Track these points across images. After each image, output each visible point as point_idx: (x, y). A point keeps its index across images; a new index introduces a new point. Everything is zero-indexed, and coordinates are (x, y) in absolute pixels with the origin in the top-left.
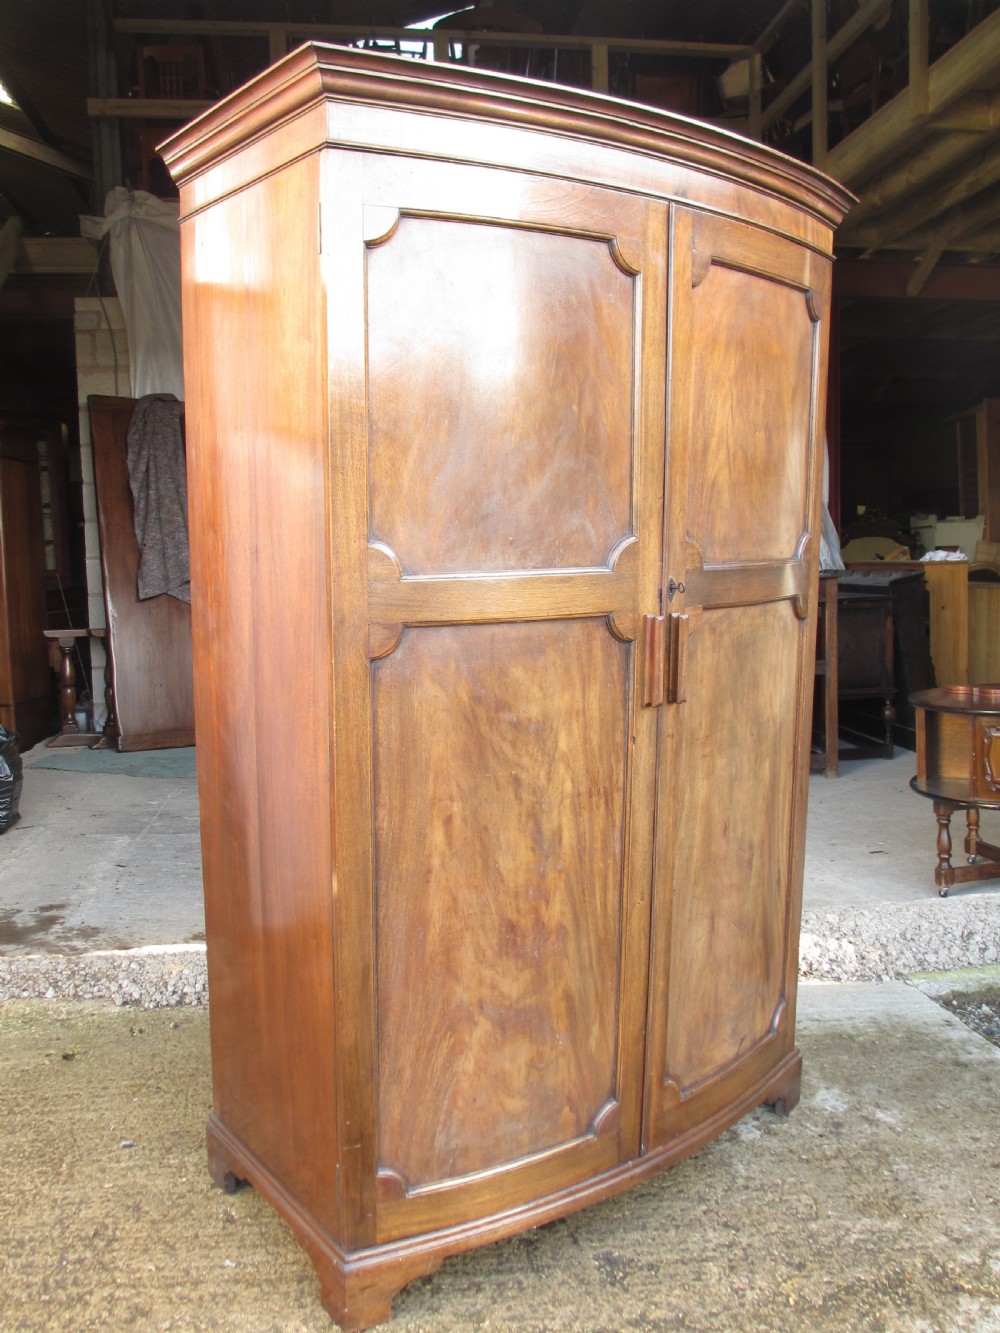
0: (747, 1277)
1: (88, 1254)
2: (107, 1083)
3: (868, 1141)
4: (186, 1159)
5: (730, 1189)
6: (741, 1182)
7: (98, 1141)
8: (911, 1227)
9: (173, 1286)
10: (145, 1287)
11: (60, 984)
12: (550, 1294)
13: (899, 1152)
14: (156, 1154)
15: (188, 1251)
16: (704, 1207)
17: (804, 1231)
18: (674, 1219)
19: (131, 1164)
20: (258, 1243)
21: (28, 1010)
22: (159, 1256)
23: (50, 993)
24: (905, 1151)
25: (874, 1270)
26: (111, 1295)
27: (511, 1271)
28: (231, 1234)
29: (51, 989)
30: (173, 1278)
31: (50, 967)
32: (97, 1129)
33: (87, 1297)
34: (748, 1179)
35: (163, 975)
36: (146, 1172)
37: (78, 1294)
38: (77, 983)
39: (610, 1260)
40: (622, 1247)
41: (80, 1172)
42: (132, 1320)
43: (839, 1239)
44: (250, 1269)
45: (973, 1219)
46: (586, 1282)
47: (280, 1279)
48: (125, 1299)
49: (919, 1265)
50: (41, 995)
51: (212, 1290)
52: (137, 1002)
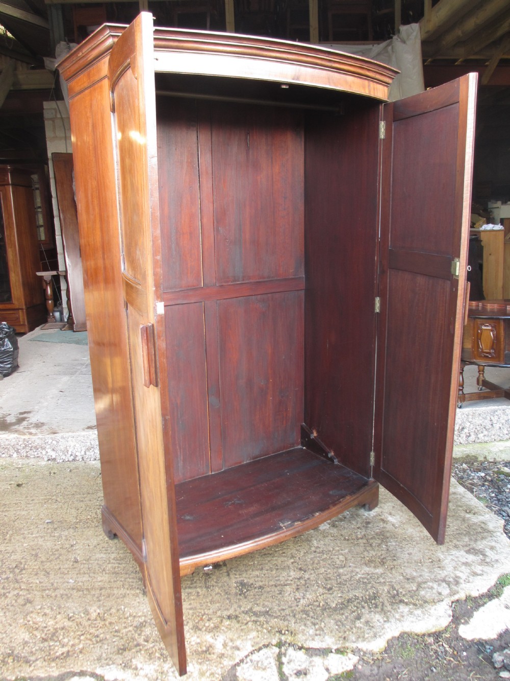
0: (303, 593)
1: (11, 575)
2: (34, 498)
3: (380, 531)
4: (62, 533)
5: (307, 552)
6: (313, 549)
7: (25, 524)
8: (388, 572)
9: (45, 590)
10: (33, 590)
11: (19, 451)
12: (210, 598)
13: (393, 537)
14: (49, 531)
15: (55, 575)
16: (292, 560)
17: (336, 573)
18: (277, 566)
19: (37, 535)
20: (86, 572)
21: (4, 463)
22: (42, 577)
23: (15, 455)
24: (397, 536)
25: (364, 592)
26: (18, 594)
27: (196, 587)
28: (75, 568)
29: (15, 453)
30: (46, 587)
31: (15, 443)
32: (25, 519)
33: (7, 594)
34: (318, 547)
35: (67, 447)
36: (43, 539)
37: (4, 593)
38: (28, 451)
39: (243, 584)
40: (249, 578)
41: (14, 539)
42: (25, 605)
43: (351, 577)
44: (80, 584)
45: (419, 569)
46: (228, 593)
47: (92, 589)
48: (24, 596)
49: (386, 590)
50: (10, 456)
51: (61, 592)
52: (54, 459)
